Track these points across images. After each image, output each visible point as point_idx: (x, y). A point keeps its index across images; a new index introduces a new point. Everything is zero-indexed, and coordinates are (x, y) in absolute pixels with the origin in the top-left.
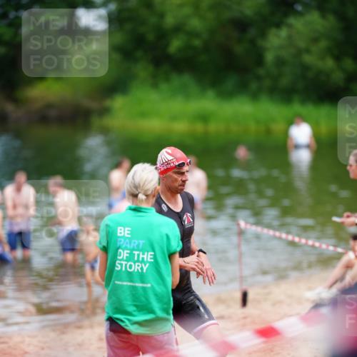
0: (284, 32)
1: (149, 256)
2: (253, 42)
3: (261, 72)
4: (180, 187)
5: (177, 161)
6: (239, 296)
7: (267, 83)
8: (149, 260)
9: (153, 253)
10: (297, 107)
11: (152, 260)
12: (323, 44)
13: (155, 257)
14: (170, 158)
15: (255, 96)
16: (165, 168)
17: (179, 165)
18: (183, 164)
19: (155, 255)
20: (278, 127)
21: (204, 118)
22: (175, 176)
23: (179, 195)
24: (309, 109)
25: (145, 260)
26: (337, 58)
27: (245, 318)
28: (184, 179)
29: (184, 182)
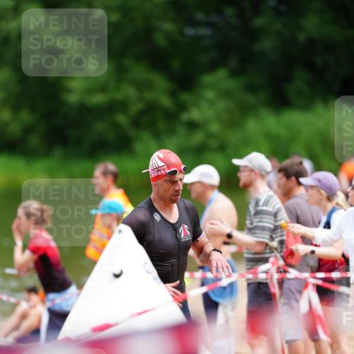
16: (156, 175)
28: (177, 188)
29: (178, 191)
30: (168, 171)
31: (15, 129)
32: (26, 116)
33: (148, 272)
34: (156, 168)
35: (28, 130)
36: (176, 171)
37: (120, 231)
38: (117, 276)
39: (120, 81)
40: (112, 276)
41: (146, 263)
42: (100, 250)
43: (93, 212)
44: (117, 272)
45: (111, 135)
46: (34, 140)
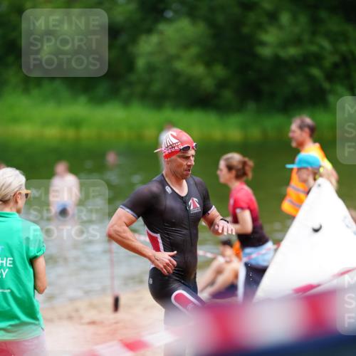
0: (154, 39)
1: (8, 262)
2: (123, 48)
3: (133, 77)
4: (185, 173)
5: (182, 144)
6: (110, 301)
7: (139, 89)
8: (8, 265)
9: (12, 259)
10: (168, 113)
11: (12, 266)
12: (194, 50)
13: (14, 263)
14: (175, 141)
15: (127, 102)
16: (170, 151)
17: (183, 149)
18: (188, 148)
19: (14, 261)
20: (149, 133)
21: (76, 123)
22: (180, 160)
23: (184, 181)
24: (180, 115)
25: (5, 265)
26: (208, 64)
27: (116, 323)
28: (189, 163)
29: (189, 166)
30: (182, 147)
31: (208, 84)
32: (220, 71)
33: (347, 226)
34: (171, 145)
35: (221, 85)
36: (189, 147)
37: (319, 185)
38: (316, 231)
39: (314, 33)
40: (311, 230)
41: (345, 218)
42: (298, 204)
43: (289, 166)
44: (317, 227)
45: (304, 89)
46: (228, 95)
